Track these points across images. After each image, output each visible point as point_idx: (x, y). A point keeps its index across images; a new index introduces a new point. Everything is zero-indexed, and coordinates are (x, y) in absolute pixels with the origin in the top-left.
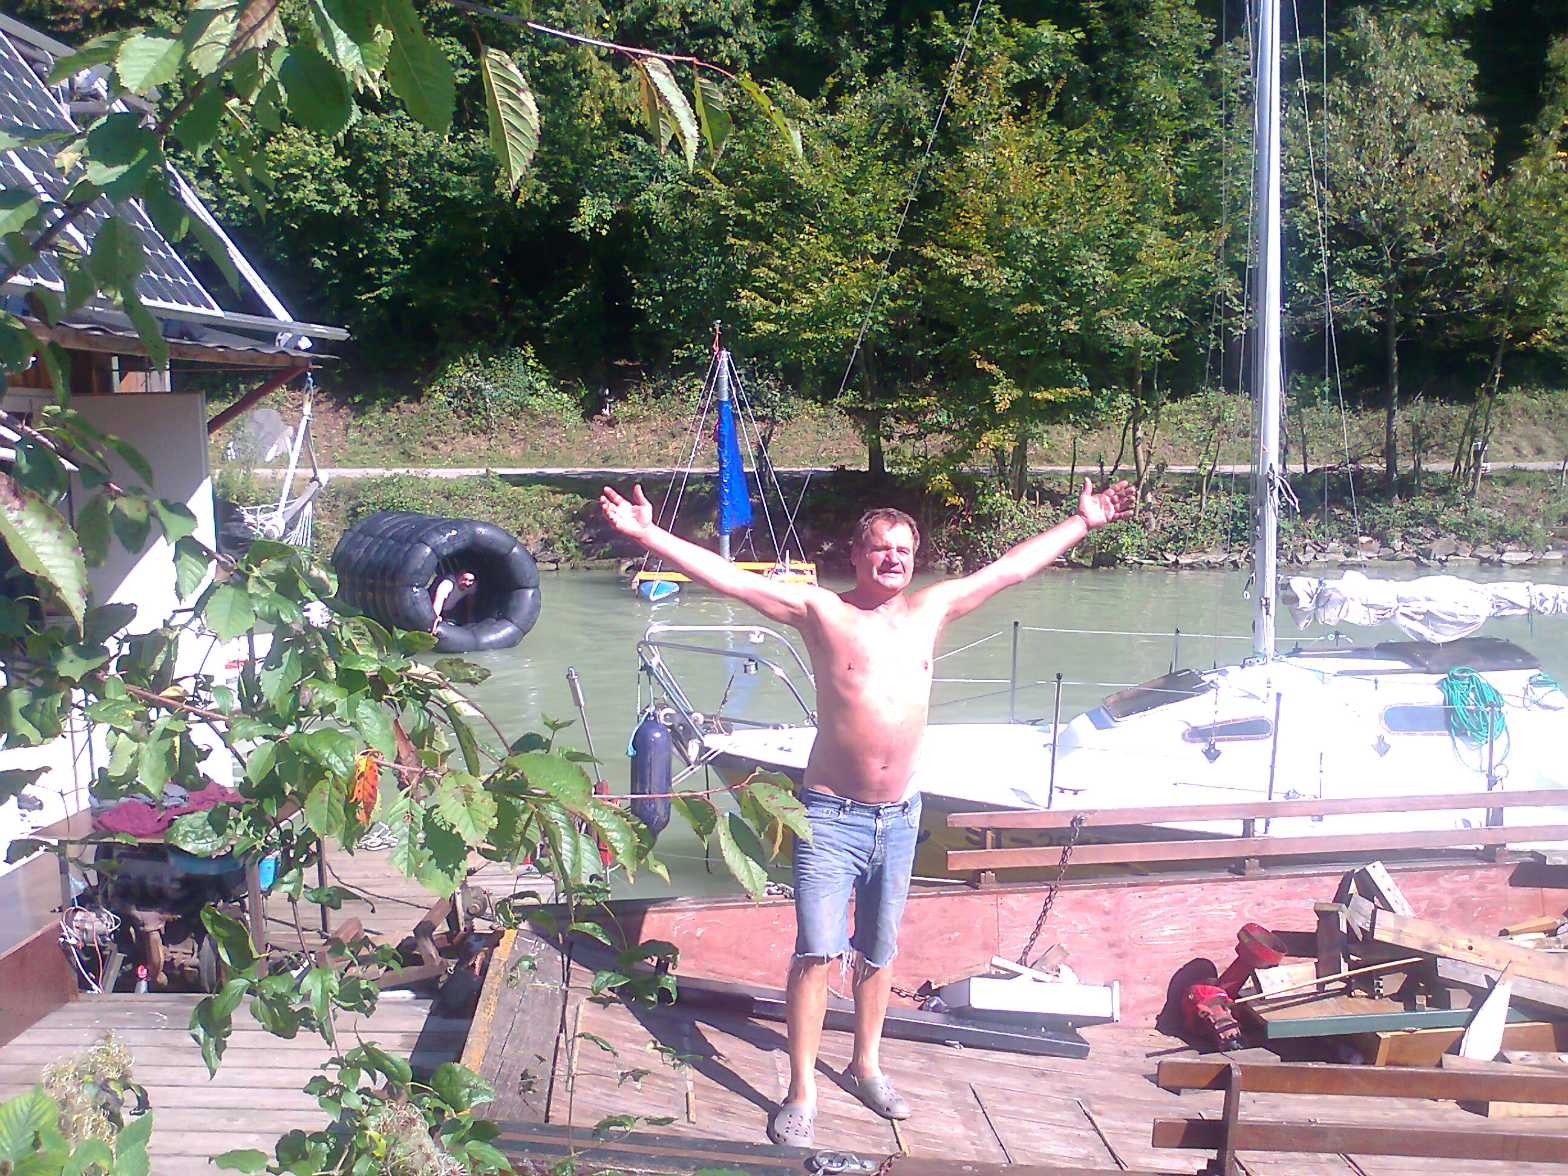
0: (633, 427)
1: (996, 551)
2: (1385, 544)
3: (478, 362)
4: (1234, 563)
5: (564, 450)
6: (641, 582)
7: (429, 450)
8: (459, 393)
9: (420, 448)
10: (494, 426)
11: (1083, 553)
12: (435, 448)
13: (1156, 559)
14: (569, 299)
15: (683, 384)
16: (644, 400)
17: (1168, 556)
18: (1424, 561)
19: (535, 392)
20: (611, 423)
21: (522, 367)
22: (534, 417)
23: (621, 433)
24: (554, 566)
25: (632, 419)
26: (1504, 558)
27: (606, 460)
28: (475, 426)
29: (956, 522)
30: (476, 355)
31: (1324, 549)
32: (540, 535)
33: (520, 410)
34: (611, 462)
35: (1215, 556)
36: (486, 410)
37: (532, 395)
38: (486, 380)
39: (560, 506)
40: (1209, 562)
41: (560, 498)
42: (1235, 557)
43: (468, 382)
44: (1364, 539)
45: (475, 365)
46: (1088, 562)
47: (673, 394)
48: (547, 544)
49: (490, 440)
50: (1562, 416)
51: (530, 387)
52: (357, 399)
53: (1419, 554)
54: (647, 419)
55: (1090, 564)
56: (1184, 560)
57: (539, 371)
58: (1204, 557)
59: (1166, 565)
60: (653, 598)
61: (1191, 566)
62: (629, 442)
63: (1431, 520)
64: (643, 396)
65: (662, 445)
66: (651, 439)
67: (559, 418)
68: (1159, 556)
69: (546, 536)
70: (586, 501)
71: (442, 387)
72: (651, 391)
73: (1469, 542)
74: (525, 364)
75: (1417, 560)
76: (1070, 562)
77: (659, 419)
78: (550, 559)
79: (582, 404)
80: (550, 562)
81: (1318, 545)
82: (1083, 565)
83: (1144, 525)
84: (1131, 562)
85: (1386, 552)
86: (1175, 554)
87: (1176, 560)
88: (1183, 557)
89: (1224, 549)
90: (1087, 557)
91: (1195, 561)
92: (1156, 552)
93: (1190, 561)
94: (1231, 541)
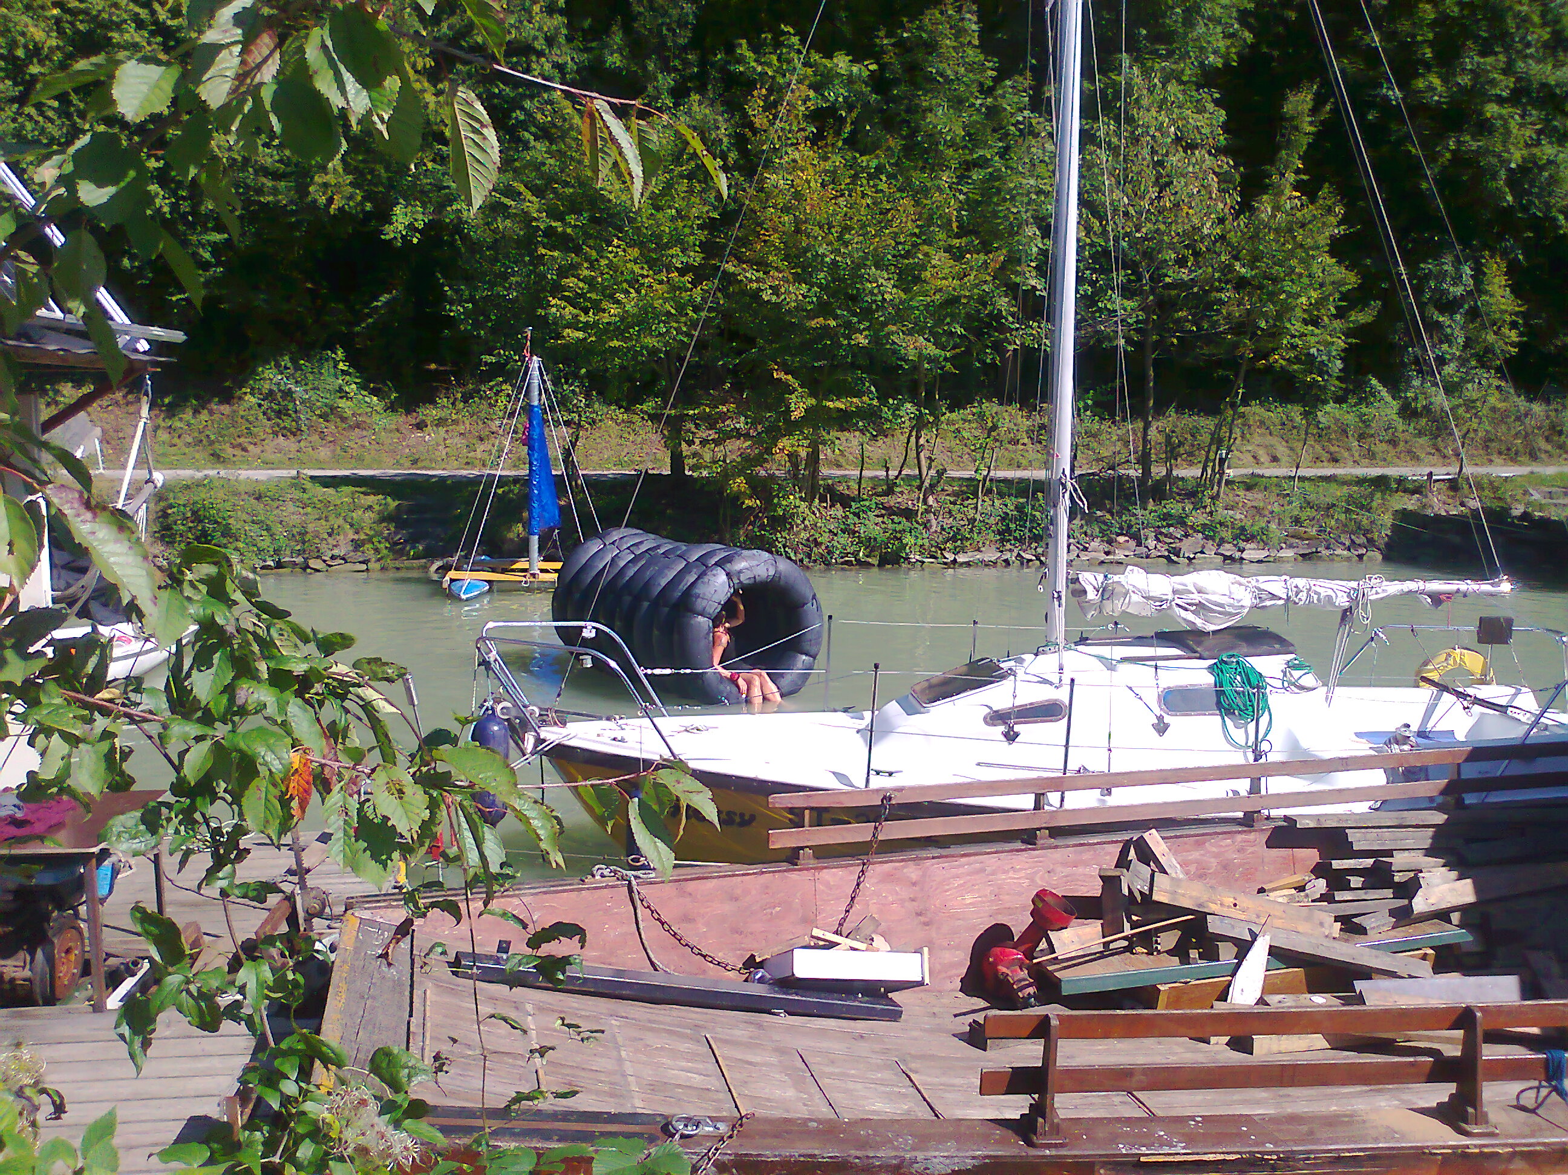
0: (442, 430)
1: (789, 551)
2: (1140, 543)
3: (289, 365)
4: (1006, 561)
5: (373, 452)
6: (452, 580)
7: (238, 452)
8: (270, 395)
9: (230, 451)
10: (304, 428)
11: (871, 551)
12: (245, 450)
13: (936, 558)
14: (379, 304)
15: (490, 389)
16: (453, 404)
17: (947, 555)
18: (1174, 558)
19: (345, 395)
20: (420, 426)
21: (332, 370)
22: (344, 419)
23: (431, 435)
24: (364, 567)
25: (441, 422)
26: (1244, 556)
27: (415, 462)
28: (285, 428)
29: (752, 524)
30: (287, 358)
31: (1086, 549)
32: (351, 535)
33: (330, 413)
34: (420, 464)
35: (991, 555)
36: (296, 412)
37: (341, 398)
38: (297, 382)
39: (370, 507)
40: (982, 561)
41: (371, 499)
42: (1007, 555)
43: (279, 384)
44: (1121, 539)
45: (286, 368)
46: (874, 561)
47: (481, 398)
48: (356, 545)
49: (299, 442)
50: (1294, 427)
51: (340, 390)
52: (167, 401)
53: (1169, 552)
54: (455, 422)
55: (876, 563)
56: (961, 558)
57: (349, 374)
58: (980, 557)
59: (945, 563)
60: (464, 597)
61: (968, 564)
62: (438, 445)
63: (1181, 522)
64: (451, 401)
65: (470, 448)
66: (459, 441)
67: (368, 421)
68: (939, 555)
69: (356, 537)
70: (397, 503)
71: (252, 389)
72: (459, 395)
73: (1214, 540)
74: (335, 367)
75: (1168, 558)
76: (858, 561)
77: (467, 422)
78: (361, 559)
79: (392, 408)
80: (360, 562)
81: (1081, 545)
82: (870, 564)
83: (925, 526)
84: (914, 560)
85: (1141, 550)
86: (954, 553)
87: (954, 558)
88: (961, 555)
89: (997, 548)
90: (874, 556)
91: (972, 559)
92: (936, 551)
93: (967, 560)
94: (1003, 541)
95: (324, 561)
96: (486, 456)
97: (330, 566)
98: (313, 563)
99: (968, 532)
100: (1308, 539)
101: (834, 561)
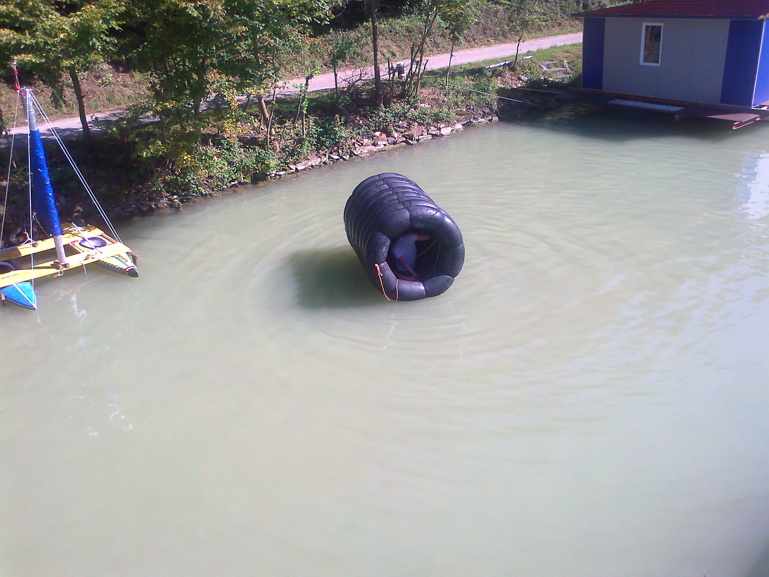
2: (389, 135)
4: (325, 163)
11: (246, 175)
17: (292, 166)
18: (410, 141)
26: (442, 133)
31: (362, 144)
35: (315, 161)
40: (312, 166)
42: (324, 159)
44: (377, 134)
46: (248, 181)
53: (406, 138)
55: (251, 182)
56: (300, 167)
58: (310, 164)
59: (293, 173)
61: (305, 170)
68: (287, 168)
73: (424, 125)
75: (407, 142)
76: (240, 183)
81: (359, 142)
82: (247, 183)
83: (274, 150)
84: (274, 175)
85: (391, 140)
86: (294, 164)
87: (296, 168)
88: (299, 165)
89: (316, 155)
90: (248, 177)
91: (306, 166)
92: (284, 165)
93: (303, 167)
94: (318, 150)
99: (300, 148)
100: (464, 115)
101: (225, 187)
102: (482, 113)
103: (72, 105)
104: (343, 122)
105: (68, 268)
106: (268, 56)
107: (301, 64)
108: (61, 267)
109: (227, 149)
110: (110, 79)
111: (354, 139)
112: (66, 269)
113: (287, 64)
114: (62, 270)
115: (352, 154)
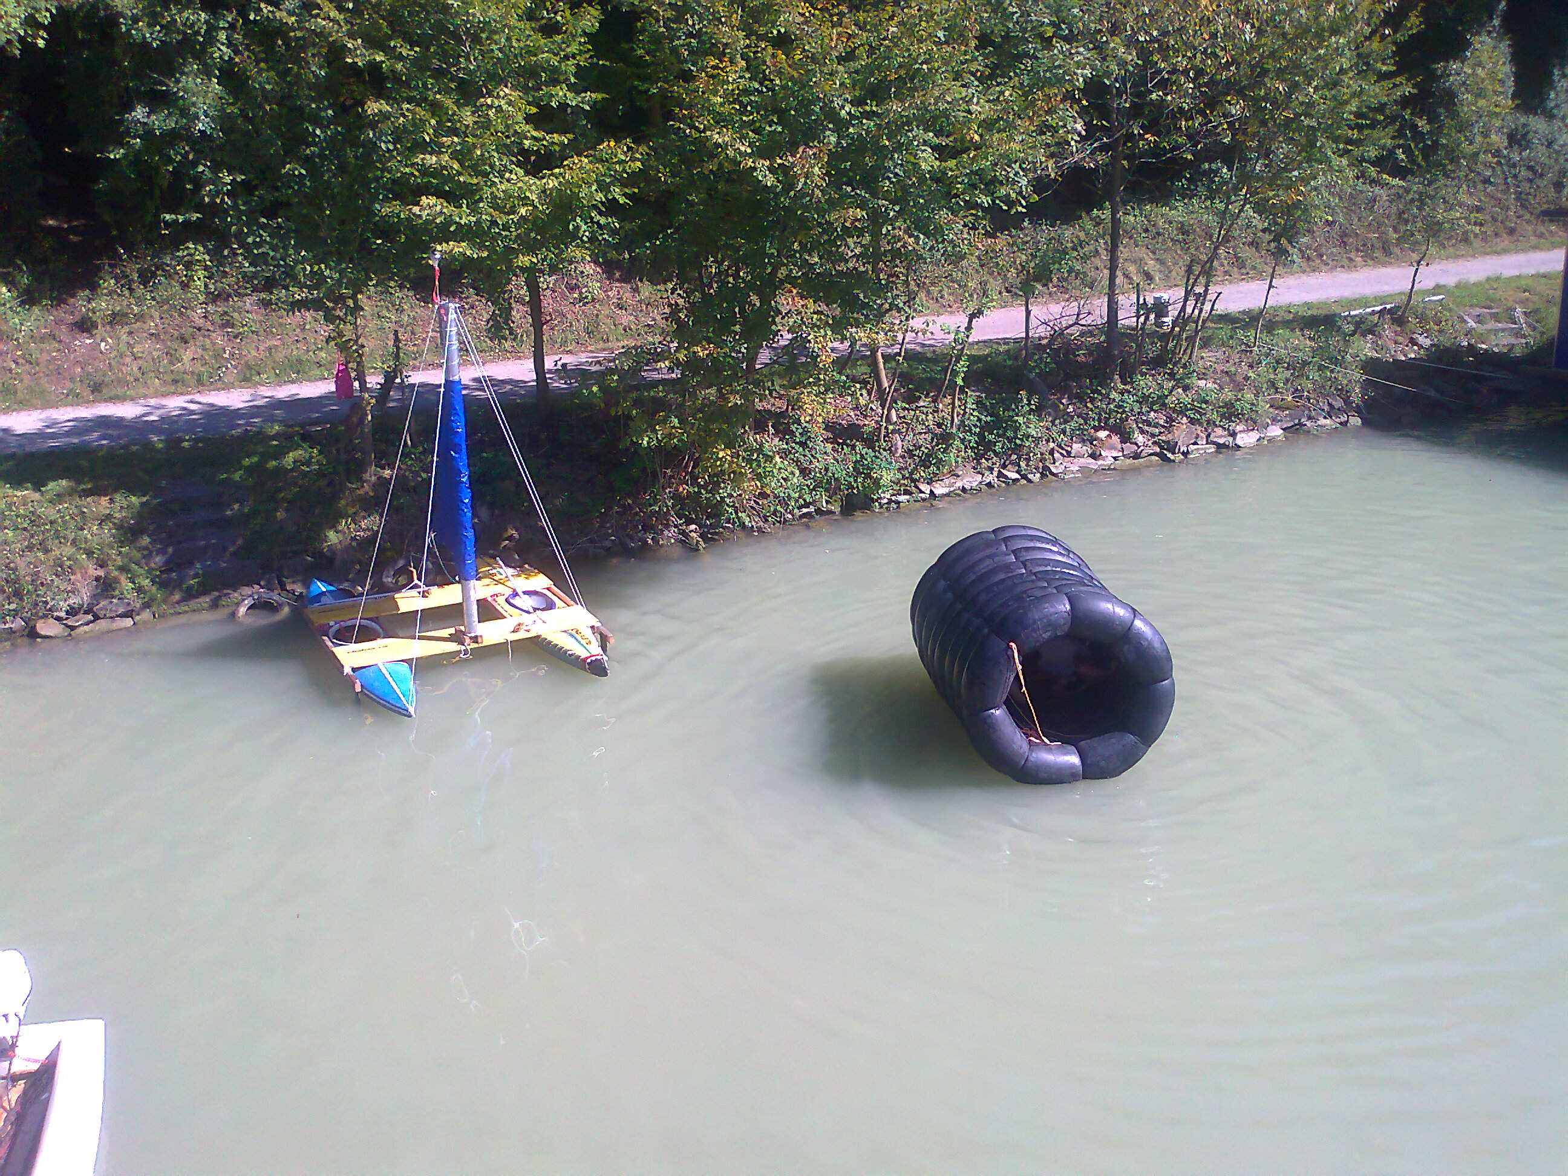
0: (122, 332)
2: (1126, 438)
4: (989, 485)
11: (831, 496)
13: (910, 493)
15: (179, 262)
16: (128, 288)
17: (923, 487)
18: (1169, 455)
20: (85, 326)
23: (107, 341)
24: (129, 622)
25: (116, 319)
26: (1239, 442)
27: (94, 389)
31: (1069, 453)
32: (93, 571)
34: (107, 393)
35: (970, 480)
39: (107, 517)
40: (964, 490)
41: (103, 503)
42: (988, 477)
44: (1102, 434)
46: (835, 508)
47: (168, 276)
48: (106, 587)
53: (1162, 448)
54: (140, 317)
55: (841, 511)
56: (939, 490)
58: (959, 484)
59: (924, 500)
61: (948, 496)
62: (122, 356)
64: (124, 282)
65: (173, 357)
66: (155, 349)
69: (101, 573)
70: (142, 501)
72: (135, 276)
73: (1201, 424)
75: (1162, 456)
76: (819, 511)
77: (156, 315)
78: (121, 610)
79: (28, 299)
80: (120, 616)
81: (1063, 449)
82: (832, 512)
83: (891, 451)
84: (886, 501)
85: (1129, 448)
86: (928, 483)
87: (931, 490)
88: (938, 486)
89: (974, 468)
90: (836, 501)
91: (952, 489)
92: (908, 484)
93: (945, 491)
94: (978, 458)
95: (58, 619)
96: (199, 367)
97: (72, 628)
98: (43, 628)
99: (942, 453)
100: (1287, 409)
101: (790, 516)
102: (1326, 408)
103: (522, 336)
104: (1034, 407)
105: (480, 645)
106: (897, 266)
107: (959, 285)
108: (468, 641)
109: (801, 444)
110: (595, 292)
111: (1054, 442)
112: (476, 645)
113: (933, 284)
114: (468, 647)
115: (1045, 472)
